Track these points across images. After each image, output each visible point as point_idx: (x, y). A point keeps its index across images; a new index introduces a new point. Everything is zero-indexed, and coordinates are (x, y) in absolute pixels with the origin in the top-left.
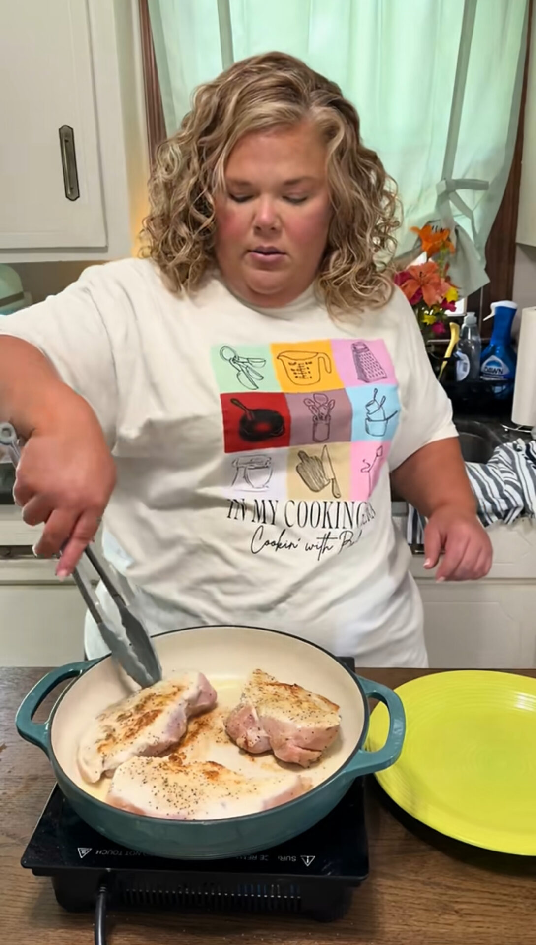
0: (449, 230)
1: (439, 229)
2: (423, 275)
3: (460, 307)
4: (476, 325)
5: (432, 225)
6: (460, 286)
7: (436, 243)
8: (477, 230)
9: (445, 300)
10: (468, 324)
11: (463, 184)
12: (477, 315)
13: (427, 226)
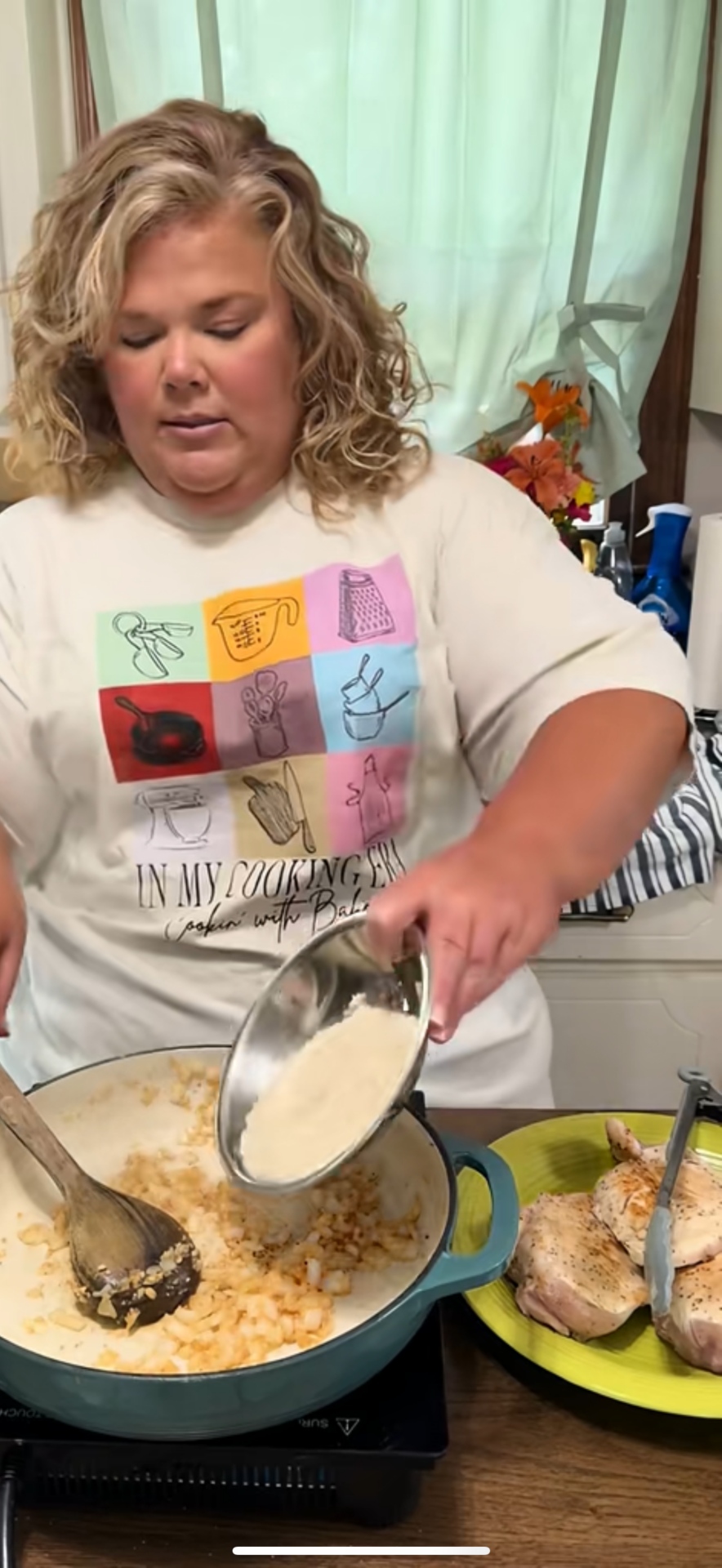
0: (579, 387)
1: (562, 385)
2: (536, 462)
3: (598, 514)
4: (624, 545)
5: (551, 379)
6: (598, 480)
7: (558, 408)
8: (626, 387)
9: (573, 503)
10: (611, 542)
11: (601, 311)
12: (625, 528)
13: (543, 380)
